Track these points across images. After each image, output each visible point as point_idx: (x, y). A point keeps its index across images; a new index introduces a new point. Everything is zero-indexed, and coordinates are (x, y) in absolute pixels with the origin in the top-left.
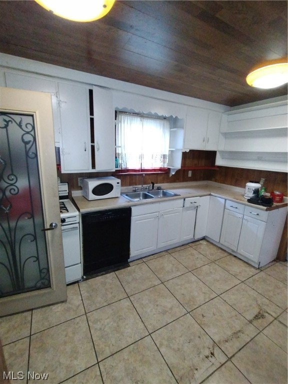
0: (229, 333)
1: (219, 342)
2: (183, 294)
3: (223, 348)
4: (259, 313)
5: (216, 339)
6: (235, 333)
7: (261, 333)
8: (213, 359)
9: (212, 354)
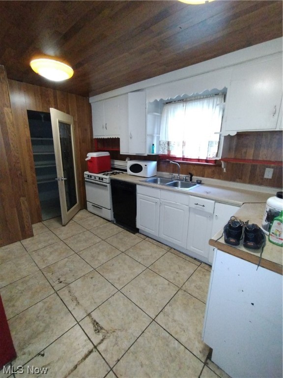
0: (77, 295)
1: (69, 287)
2: (113, 265)
3: (64, 288)
4: (102, 328)
5: (72, 285)
6: (76, 298)
7: (76, 323)
8: (57, 282)
9: (61, 282)
